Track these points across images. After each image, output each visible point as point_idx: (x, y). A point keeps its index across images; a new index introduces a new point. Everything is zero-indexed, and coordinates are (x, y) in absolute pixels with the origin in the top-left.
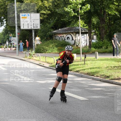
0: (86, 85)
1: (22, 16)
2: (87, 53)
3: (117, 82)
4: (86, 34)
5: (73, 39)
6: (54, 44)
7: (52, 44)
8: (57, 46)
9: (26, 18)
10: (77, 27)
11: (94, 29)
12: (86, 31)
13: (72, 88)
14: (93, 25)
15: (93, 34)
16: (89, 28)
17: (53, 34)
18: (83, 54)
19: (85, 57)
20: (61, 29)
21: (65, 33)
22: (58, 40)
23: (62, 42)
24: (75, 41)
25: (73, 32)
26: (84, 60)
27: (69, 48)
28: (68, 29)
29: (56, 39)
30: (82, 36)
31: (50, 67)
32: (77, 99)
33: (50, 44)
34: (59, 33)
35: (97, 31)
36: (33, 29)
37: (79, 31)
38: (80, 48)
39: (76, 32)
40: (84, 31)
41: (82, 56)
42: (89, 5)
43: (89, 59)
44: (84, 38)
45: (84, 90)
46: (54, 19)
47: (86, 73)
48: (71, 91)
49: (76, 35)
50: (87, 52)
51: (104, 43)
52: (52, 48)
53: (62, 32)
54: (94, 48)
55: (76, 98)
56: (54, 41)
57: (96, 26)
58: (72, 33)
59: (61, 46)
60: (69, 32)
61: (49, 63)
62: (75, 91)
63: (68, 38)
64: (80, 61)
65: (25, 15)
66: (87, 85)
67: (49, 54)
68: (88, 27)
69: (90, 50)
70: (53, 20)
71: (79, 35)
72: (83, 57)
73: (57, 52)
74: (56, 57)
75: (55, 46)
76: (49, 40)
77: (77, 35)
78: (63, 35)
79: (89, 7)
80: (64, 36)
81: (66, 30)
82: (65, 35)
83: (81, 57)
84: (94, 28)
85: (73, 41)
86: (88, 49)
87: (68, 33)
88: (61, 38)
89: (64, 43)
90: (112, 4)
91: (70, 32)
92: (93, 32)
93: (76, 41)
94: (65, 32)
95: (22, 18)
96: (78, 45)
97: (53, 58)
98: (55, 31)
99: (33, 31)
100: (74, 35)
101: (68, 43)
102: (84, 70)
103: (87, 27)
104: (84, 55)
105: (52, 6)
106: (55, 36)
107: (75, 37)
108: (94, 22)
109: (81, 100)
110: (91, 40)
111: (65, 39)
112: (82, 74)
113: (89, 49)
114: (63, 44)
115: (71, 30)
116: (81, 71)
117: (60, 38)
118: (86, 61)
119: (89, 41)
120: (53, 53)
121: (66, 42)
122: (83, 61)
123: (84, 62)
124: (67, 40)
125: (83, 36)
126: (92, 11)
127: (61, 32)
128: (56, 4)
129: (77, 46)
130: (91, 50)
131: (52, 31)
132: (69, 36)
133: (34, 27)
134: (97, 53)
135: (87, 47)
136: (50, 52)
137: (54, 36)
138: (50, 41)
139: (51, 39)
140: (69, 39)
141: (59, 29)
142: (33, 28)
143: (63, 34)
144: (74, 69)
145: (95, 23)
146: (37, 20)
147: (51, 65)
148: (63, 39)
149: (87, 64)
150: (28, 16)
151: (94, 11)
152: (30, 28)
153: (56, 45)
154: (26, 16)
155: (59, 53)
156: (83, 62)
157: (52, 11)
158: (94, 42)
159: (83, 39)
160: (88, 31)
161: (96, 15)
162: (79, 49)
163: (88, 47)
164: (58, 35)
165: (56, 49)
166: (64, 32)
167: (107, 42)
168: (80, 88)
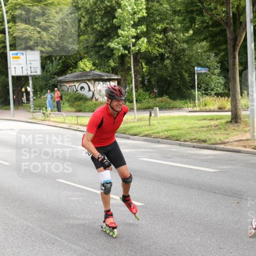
1: (13, 56)
4: (109, 81)
5: (90, 90)
9: (19, 58)
12: (109, 78)
21: (77, 81)
22: (66, 92)
24: (93, 93)
25: (91, 79)
29: (63, 91)
30: (103, 84)
34: (68, 80)
36: (31, 76)
39: (95, 79)
40: (106, 78)
49: (95, 84)
51: (140, 95)
53: (73, 80)
58: (89, 80)
60: (83, 79)
63: (82, 88)
65: (17, 54)
71: (99, 83)
77: (97, 83)
78: (73, 84)
80: (75, 85)
81: (77, 77)
82: (77, 84)
85: (91, 93)
88: (70, 88)
91: (85, 78)
93: (95, 93)
94: (77, 79)
95: (13, 58)
98: (60, 78)
99: (30, 78)
100: (92, 83)
101: (83, 95)
106: (61, 86)
107: (94, 87)
111: (78, 90)
115: (86, 76)
117: (68, 89)
121: (79, 94)
124: (80, 92)
125: (105, 84)
127: (71, 80)
129: (97, 100)
131: (56, 77)
132: (84, 85)
133: (31, 72)
142: (29, 74)
143: (74, 83)
146: (35, 61)
148: (74, 90)
150: (21, 55)
152: (25, 74)
154: (19, 55)
164: (65, 84)
166: (75, 80)
167: (144, 92)
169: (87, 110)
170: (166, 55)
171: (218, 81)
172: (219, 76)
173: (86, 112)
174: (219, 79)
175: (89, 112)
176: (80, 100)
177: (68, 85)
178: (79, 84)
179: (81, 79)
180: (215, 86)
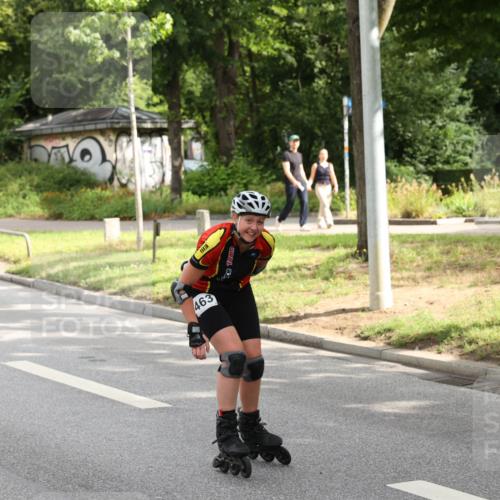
0: (159, 347)
2: (167, 214)
3: (285, 332)
4: (161, 135)
5: (104, 159)
6: (29, 178)
7: (19, 181)
8: (38, 188)
10: (124, 107)
11: (191, 117)
12: (159, 126)
13: (101, 361)
14: (188, 101)
15: (190, 137)
16: (173, 112)
17: (23, 139)
18: (146, 217)
19: (157, 233)
20: (56, 116)
21: (73, 135)
22: (43, 163)
23: (60, 172)
24: (114, 167)
25: (107, 129)
26: (152, 245)
27: (250, 204)
28: (85, 114)
29: (36, 160)
30: (143, 143)
31: (10, 276)
32: (124, 404)
33: (10, 180)
34: (49, 132)
35: (206, 123)
37: (130, 122)
38: (133, 194)
39: (119, 129)
40: (150, 126)
41: (144, 229)
42: (168, 16)
43: (174, 241)
44: (150, 152)
45: (151, 366)
46: (23, 75)
47: (160, 296)
48: (98, 373)
49: (119, 142)
50: (164, 212)
52: (17, 194)
53: (60, 130)
54: (194, 193)
55: (119, 402)
56: (26, 166)
57: (203, 104)
58: (102, 132)
59: (56, 186)
61: (7, 260)
62: (114, 373)
63: (85, 152)
64: (135, 247)
66: (164, 347)
67: (8, 220)
68: (170, 108)
69: (176, 202)
70: (20, 80)
71: (130, 140)
72: (146, 232)
73: (38, 211)
74: (34, 235)
75: (31, 186)
76: (6, 161)
77: (124, 140)
78: (63, 143)
79: (169, 27)
80: (67, 146)
81: (75, 121)
82: (71, 143)
83: (138, 233)
84: (191, 110)
85: (108, 167)
86: (169, 199)
87: (85, 131)
88: (56, 154)
89: (69, 174)
90: (261, 11)
91: (92, 127)
92: (190, 128)
93: (119, 166)
94: (70, 129)
96: (129, 180)
97: (22, 236)
98: (30, 126)
100: (111, 141)
101: (84, 173)
102: (154, 284)
103: (164, 108)
104: (151, 224)
105: (16, 21)
106: (31, 147)
107: (116, 151)
108: (192, 85)
109: (140, 409)
110: (180, 160)
111: (74, 158)
112: (145, 302)
113: (172, 200)
114: (64, 178)
115: (94, 120)
116: (141, 289)
117: (49, 156)
118: (161, 247)
119: (173, 167)
120: (22, 216)
121: (76, 170)
122: (147, 247)
123: (151, 251)
124: (79, 164)
125: (147, 144)
126: (183, 40)
127: (55, 131)
128: (33, 13)
129: (124, 186)
130: (181, 202)
131: (16, 123)
132: (89, 144)
134: (206, 213)
135: (164, 189)
136: (10, 211)
137: (26, 146)
138: (11, 165)
139: (12, 160)
140: (87, 157)
141: (45, 116)
143: (64, 139)
144: (110, 280)
145: (197, 90)
147: (14, 268)
148: (63, 159)
149: (166, 261)
151: (189, 40)
153: (35, 183)
155: (46, 215)
156: (149, 254)
157: (18, 42)
158: (192, 171)
159: (147, 155)
160: (165, 126)
161: (198, 56)
162: (130, 199)
163: (167, 191)
164: (42, 143)
165: (34, 198)
166: (66, 130)
168: (135, 359)
169: (76, 215)
170: (318, 64)
171: (464, 137)
172: (470, 124)
173: (73, 219)
174: (467, 133)
175: (79, 219)
176: (71, 185)
177: (49, 145)
178: (77, 141)
179: (81, 128)
180: (455, 151)
